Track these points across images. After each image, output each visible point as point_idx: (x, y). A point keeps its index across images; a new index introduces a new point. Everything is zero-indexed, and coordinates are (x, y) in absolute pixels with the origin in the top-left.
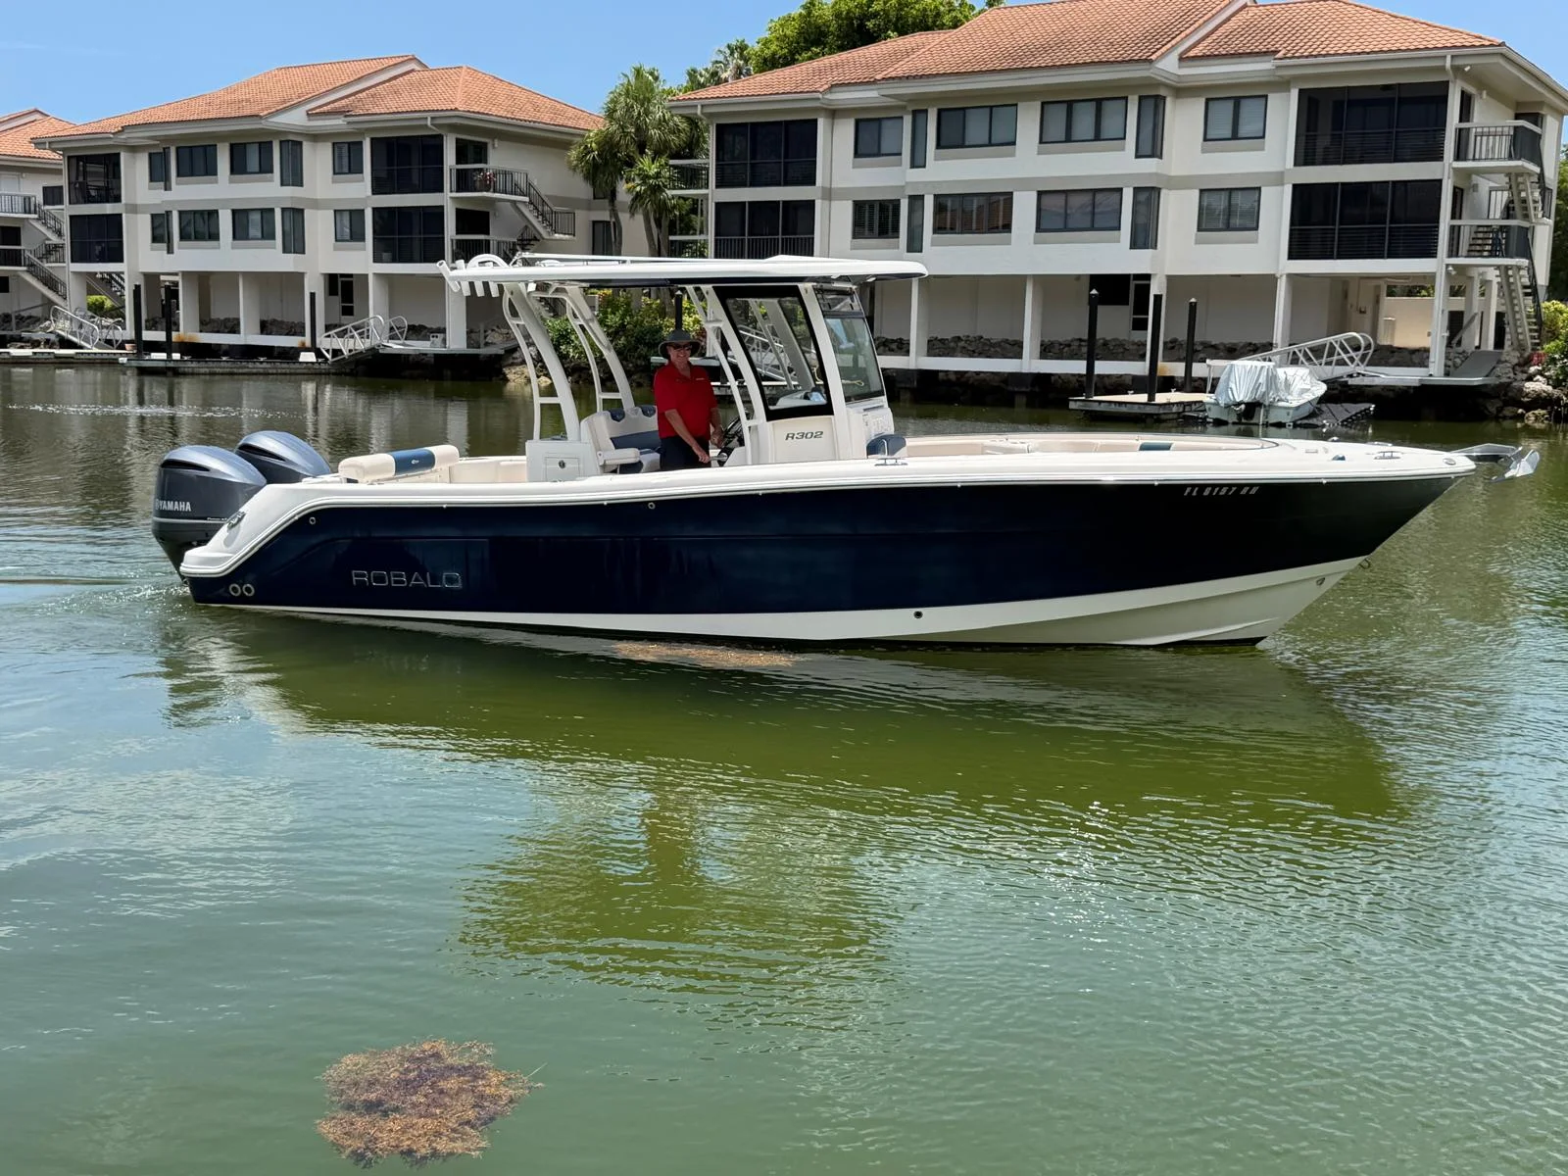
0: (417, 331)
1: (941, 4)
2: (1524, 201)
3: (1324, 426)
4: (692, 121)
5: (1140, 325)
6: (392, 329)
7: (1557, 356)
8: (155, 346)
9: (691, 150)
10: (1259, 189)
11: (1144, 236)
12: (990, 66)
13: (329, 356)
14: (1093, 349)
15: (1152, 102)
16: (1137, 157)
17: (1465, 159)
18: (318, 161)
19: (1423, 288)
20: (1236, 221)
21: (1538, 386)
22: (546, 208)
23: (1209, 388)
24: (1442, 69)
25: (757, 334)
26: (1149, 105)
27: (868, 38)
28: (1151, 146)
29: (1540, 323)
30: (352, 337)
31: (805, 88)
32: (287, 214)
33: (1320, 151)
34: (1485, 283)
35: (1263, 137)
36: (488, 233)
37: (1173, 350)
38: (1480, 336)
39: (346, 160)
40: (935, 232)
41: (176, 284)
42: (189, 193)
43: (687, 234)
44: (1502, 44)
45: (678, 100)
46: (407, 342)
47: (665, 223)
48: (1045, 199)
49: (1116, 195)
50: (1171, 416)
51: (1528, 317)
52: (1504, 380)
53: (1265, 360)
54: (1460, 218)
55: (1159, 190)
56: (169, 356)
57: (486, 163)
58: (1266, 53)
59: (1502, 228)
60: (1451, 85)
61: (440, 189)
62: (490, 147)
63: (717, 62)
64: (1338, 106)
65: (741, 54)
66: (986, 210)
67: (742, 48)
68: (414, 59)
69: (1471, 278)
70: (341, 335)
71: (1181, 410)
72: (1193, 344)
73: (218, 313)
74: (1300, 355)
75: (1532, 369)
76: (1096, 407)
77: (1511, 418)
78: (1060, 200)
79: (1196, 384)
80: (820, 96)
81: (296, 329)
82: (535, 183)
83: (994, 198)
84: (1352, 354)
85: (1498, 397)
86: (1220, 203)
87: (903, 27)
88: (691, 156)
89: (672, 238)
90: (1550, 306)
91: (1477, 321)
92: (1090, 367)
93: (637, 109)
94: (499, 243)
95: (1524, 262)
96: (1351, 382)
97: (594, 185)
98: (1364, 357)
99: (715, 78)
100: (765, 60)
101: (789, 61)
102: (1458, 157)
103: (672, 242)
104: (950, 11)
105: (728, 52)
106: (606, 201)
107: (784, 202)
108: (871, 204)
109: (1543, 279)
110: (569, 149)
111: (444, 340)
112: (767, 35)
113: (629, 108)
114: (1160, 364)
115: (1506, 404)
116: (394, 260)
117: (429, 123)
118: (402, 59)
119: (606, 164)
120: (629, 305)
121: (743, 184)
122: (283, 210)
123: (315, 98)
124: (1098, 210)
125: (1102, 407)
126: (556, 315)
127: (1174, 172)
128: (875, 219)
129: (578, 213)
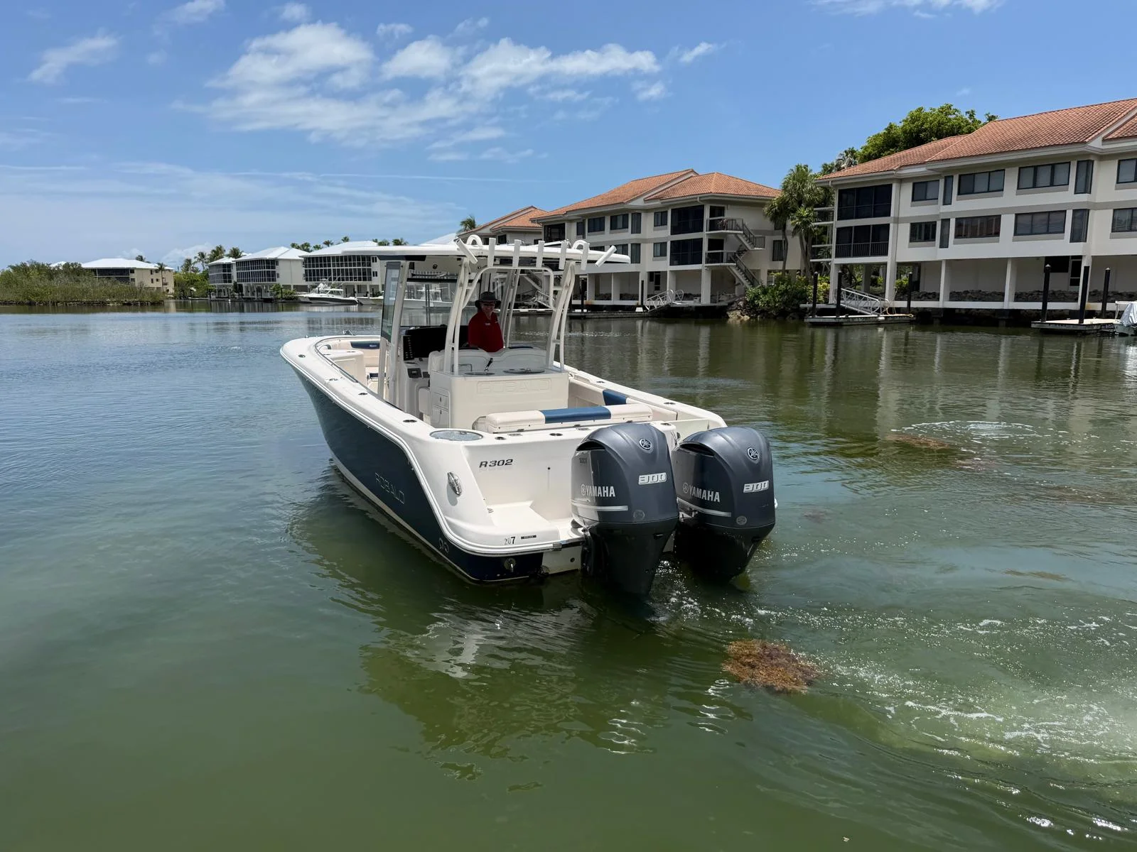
0: (687, 296)
1: (962, 122)
4: (826, 189)
5: (1076, 283)
6: (676, 296)
8: (577, 307)
9: (825, 203)
11: (1079, 235)
12: (990, 151)
13: (649, 309)
14: (1046, 296)
15: (1085, 164)
16: (1075, 193)
18: (648, 221)
22: (751, 236)
23: (1116, 317)
25: (856, 292)
26: (1083, 166)
27: (921, 142)
28: (1085, 187)
30: (659, 300)
31: (885, 169)
32: (634, 247)
36: (722, 249)
37: (1095, 296)
39: (660, 221)
40: (955, 238)
41: (586, 279)
43: (821, 244)
45: (819, 179)
46: (683, 302)
47: (810, 239)
48: (1020, 218)
49: (1063, 214)
50: (1093, 332)
55: (1088, 210)
56: (582, 310)
57: (724, 216)
61: (702, 231)
62: (726, 209)
63: (839, 159)
65: (852, 155)
66: (985, 226)
67: (852, 152)
68: (693, 171)
70: (654, 299)
71: (1099, 327)
72: (1107, 293)
73: (603, 291)
76: (1048, 327)
78: (1029, 217)
79: (1108, 314)
80: (894, 172)
81: (634, 297)
82: (747, 224)
83: (991, 218)
86: (1127, 215)
87: (940, 134)
88: (824, 206)
89: (813, 246)
92: (1045, 306)
93: (798, 185)
94: (727, 254)
97: (775, 223)
99: (839, 169)
100: (865, 156)
101: (877, 156)
103: (814, 248)
104: (966, 125)
105: (845, 154)
106: (781, 231)
107: (873, 226)
108: (920, 224)
110: (763, 207)
111: (700, 300)
112: (867, 144)
113: (795, 185)
114: (1087, 303)
116: (679, 264)
117: (698, 200)
118: (685, 172)
119: (781, 212)
120: (789, 279)
121: (851, 218)
122: (632, 244)
123: (646, 193)
124: (1050, 223)
125: (1051, 327)
126: (754, 286)
127: (1098, 201)
128: (922, 232)
129: (766, 237)
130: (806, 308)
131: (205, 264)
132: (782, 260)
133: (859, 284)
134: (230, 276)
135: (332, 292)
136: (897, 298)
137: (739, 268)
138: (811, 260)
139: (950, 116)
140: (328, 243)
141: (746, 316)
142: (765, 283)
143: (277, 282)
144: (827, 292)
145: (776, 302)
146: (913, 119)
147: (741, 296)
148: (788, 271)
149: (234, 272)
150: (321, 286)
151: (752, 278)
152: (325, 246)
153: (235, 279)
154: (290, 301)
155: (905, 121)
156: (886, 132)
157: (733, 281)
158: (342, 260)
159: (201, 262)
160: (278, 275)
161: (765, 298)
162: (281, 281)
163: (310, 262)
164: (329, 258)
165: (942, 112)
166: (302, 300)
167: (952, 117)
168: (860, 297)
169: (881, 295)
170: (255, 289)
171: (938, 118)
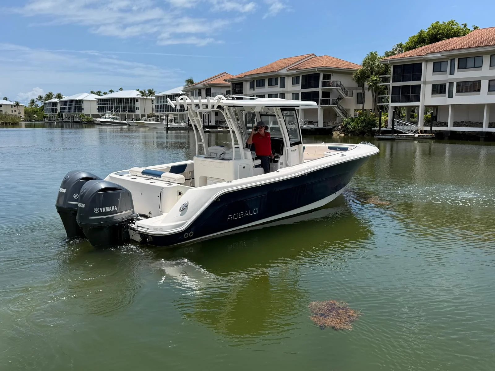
0: (311, 123)
1: (460, 29)
4: (386, 65)
6: (304, 122)
8: (249, 128)
9: (386, 73)
12: (475, 46)
18: (289, 82)
22: (345, 90)
25: (402, 121)
27: (438, 40)
30: (295, 125)
31: (419, 54)
39: (296, 81)
40: (457, 92)
42: (259, 91)
43: (383, 95)
45: (383, 60)
46: (308, 126)
47: (377, 92)
48: (491, 82)
57: (330, 79)
61: (318, 87)
62: (331, 75)
63: (394, 49)
65: (401, 47)
66: (472, 86)
67: (401, 45)
68: (313, 54)
70: (292, 124)
80: (423, 56)
82: (343, 84)
83: (475, 82)
87: (448, 36)
89: (379, 96)
93: (371, 63)
94: (332, 100)
97: (358, 83)
99: (393, 54)
100: (407, 48)
101: (414, 48)
103: (379, 97)
104: (462, 31)
105: (397, 46)
106: (362, 87)
107: (412, 85)
108: (437, 85)
110: (352, 75)
111: (317, 125)
112: (408, 41)
113: (369, 63)
117: (316, 70)
118: (309, 55)
119: (362, 77)
120: (366, 114)
121: (400, 81)
122: (280, 94)
123: (288, 66)
126: (346, 117)
128: (439, 89)
129: (354, 91)
130: (375, 130)
131: (42, 102)
132: (362, 104)
133: (404, 117)
134: (56, 109)
135: (113, 118)
136: (425, 125)
137: (339, 108)
138: (378, 104)
139: (453, 27)
140: (111, 91)
141: (342, 134)
142: (353, 116)
143: (82, 113)
144: (386, 121)
145: (359, 127)
146: (434, 28)
147: (340, 123)
148: (365, 110)
149: (58, 107)
150: (107, 115)
151: (346, 114)
152: (110, 92)
153: (59, 111)
154: (90, 124)
155: (430, 29)
156: (419, 34)
157: (335, 115)
158: (119, 101)
159: (40, 101)
160: (83, 108)
161: (353, 124)
162: (85, 112)
163: (101, 102)
164: (112, 99)
165: (449, 24)
166: (96, 122)
168: (405, 124)
169: (416, 123)
170: (70, 117)
171: (447, 27)
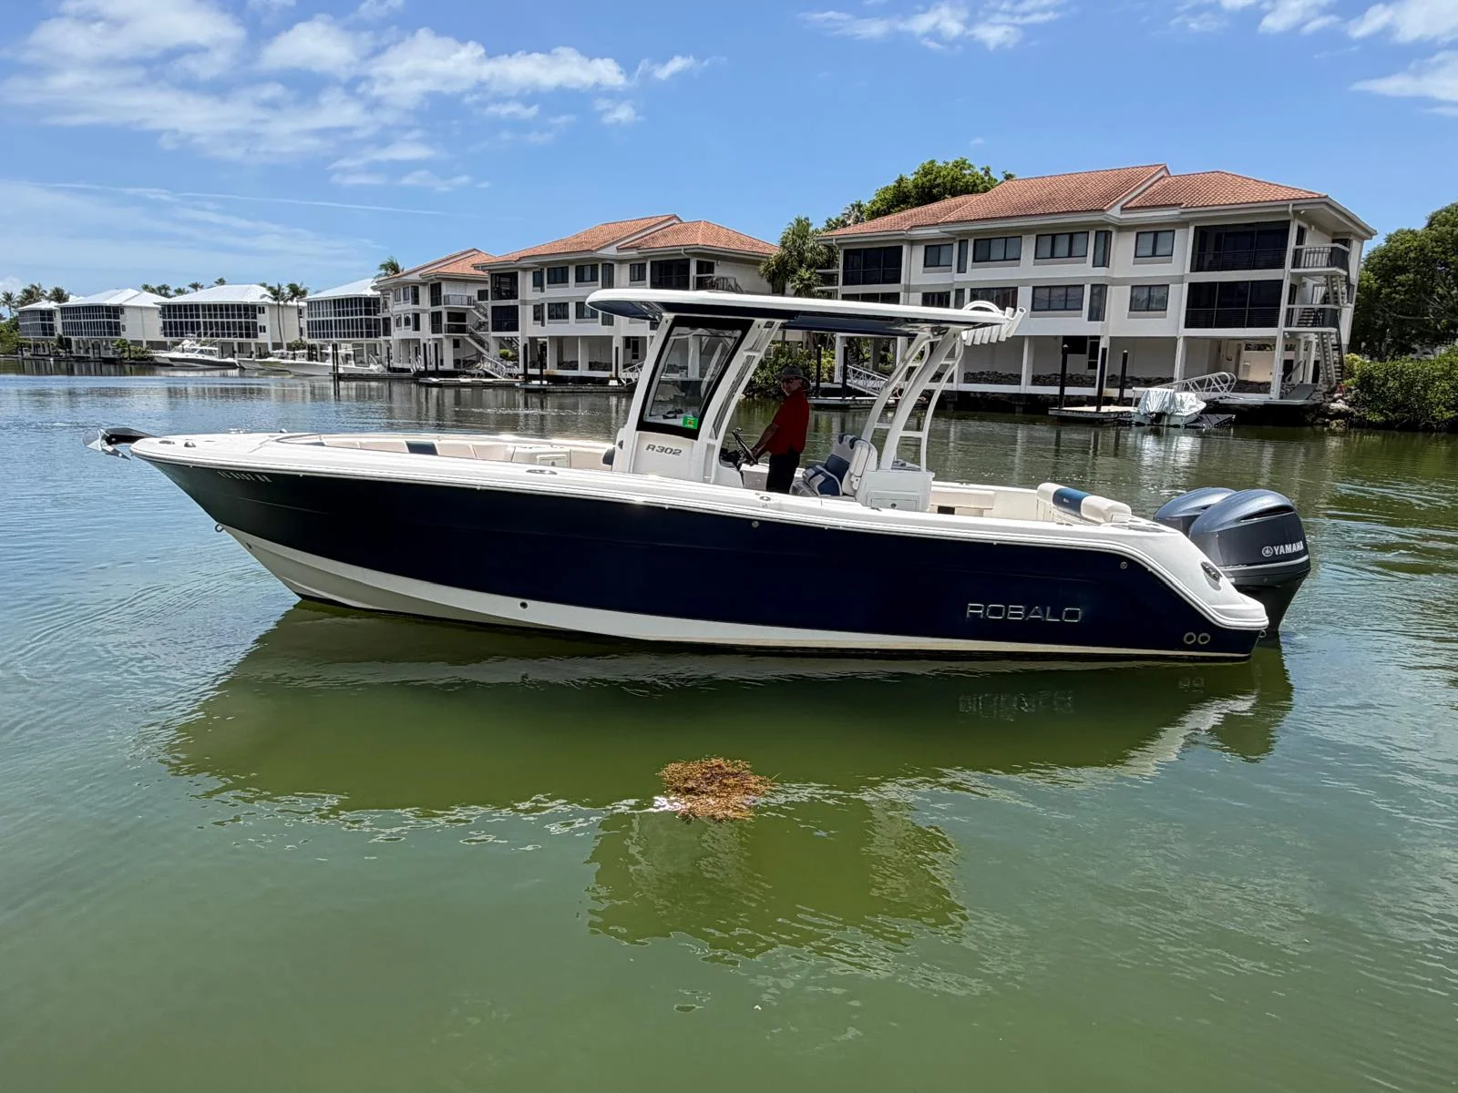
1: (977, 178)
2: (1336, 293)
3: (1203, 427)
4: (830, 248)
5: (1093, 366)
7: (1353, 388)
8: (534, 377)
9: (829, 265)
10: (1168, 286)
11: (1096, 314)
12: (1007, 214)
13: (624, 382)
14: (1064, 381)
15: (1103, 235)
16: (1094, 266)
17: (1299, 267)
18: (622, 275)
19: (1268, 345)
20: (1153, 306)
21: (1340, 405)
24: (1286, 213)
25: (864, 370)
26: (1102, 237)
27: (934, 199)
28: (1103, 260)
29: (1343, 367)
30: (638, 372)
31: (895, 228)
33: (1206, 264)
34: (1308, 343)
35: (1171, 255)
37: (1112, 381)
38: (1304, 376)
39: (637, 273)
41: (545, 343)
42: (554, 293)
44: (1326, 197)
45: (822, 236)
48: (1037, 291)
49: (1081, 289)
50: (1110, 420)
51: (1335, 363)
52: (1318, 402)
53: (1168, 388)
54: (1294, 303)
55: (1106, 286)
56: (541, 382)
57: (713, 273)
58: (1175, 205)
59: (1320, 310)
60: (1292, 223)
61: (687, 288)
62: (715, 265)
63: (844, 214)
64: (1218, 237)
65: (859, 209)
66: (1001, 298)
67: (859, 206)
68: (675, 216)
69: (1299, 340)
70: (632, 370)
71: (1116, 416)
72: (1125, 378)
73: (567, 358)
74: (1190, 386)
75: (1336, 395)
76: (1064, 414)
77: (1320, 424)
78: (1047, 292)
79: (1126, 401)
80: (905, 233)
81: (607, 367)
82: (740, 284)
83: (1007, 291)
84: (1223, 385)
85: (1313, 411)
86: (1144, 294)
87: (954, 192)
88: (829, 268)
90: (1349, 357)
91: (1301, 367)
92: (1062, 391)
95: (1334, 330)
96: (1221, 401)
97: (773, 285)
98: (1229, 387)
99: (844, 224)
100: (873, 212)
101: (887, 213)
102: (1294, 267)
104: (982, 183)
105: (851, 208)
107: (881, 294)
108: (932, 295)
109: (1345, 340)
110: (759, 264)
111: (687, 374)
112: (875, 198)
113: (794, 242)
114: (1105, 389)
115: (1318, 416)
117: (682, 252)
118: (667, 218)
119: (780, 271)
120: (790, 352)
121: (858, 283)
123: (621, 240)
124: (1069, 298)
125: (1069, 414)
127: (1115, 276)
128: (935, 303)
131: (12, 309)
133: (867, 360)
134: (52, 327)
135: (201, 352)
139: (964, 172)
140: (195, 286)
143: (123, 337)
144: (832, 370)
146: (926, 174)
148: (788, 343)
149: (58, 322)
150: (187, 343)
152: (193, 290)
153: (59, 330)
154: (145, 364)
155: (917, 174)
156: (897, 185)
158: (215, 310)
159: (7, 306)
160: (124, 326)
162: (127, 335)
163: (169, 311)
164: (197, 306)
165: (956, 167)
166: (159, 361)
167: (967, 172)
168: (868, 376)
169: (890, 374)
170: (90, 346)
171: (952, 172)
